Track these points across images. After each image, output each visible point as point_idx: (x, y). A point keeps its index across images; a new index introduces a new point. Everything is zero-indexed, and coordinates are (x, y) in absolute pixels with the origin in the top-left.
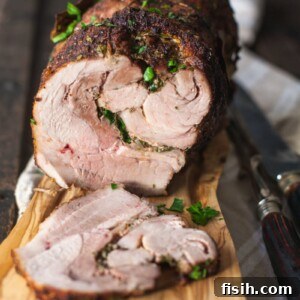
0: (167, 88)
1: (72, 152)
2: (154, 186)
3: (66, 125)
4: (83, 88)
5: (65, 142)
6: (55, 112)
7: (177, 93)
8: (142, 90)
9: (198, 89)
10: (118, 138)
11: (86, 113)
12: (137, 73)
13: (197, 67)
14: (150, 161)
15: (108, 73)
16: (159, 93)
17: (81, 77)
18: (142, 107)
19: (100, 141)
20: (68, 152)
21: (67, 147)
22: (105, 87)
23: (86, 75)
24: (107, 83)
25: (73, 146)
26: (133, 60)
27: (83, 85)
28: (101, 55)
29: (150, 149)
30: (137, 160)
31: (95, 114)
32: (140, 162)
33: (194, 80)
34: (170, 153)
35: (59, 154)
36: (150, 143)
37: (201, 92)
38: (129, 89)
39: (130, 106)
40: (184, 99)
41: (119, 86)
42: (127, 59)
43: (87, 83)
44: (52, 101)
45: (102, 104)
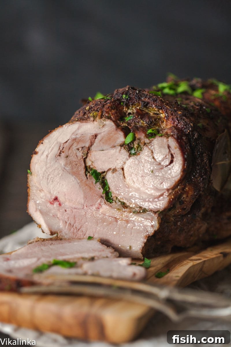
0: (145, 153)
1: (60, 204)
2: (130, 247)
3: (57, 179)
4: (74, 147)
5: (55, 194)
6: (48, 165)
7: (153, 158)
8: (124, 153)
9: (172, 157)
10: (102, 197)
11: (75, 170)
12: (120, 138)
13: (172, 136)
14: (127, 222)
15: (96, 136)
16: (138, 157)
17: (74, 137)
18: (123, 169)
19: (85, 197)
20: (56, 204)
21: (56, 199)
22: (93, 148)
23: (78, 136)
24: (95, 144)
25: (61, 199)
26: (118, 126)
27: (75, 144)
28: (92, 119)
29: (127, 210)
30: (116, 219)
31: (83, 171)
32: (119, 222)
33: (169, 147)
34: (145, 215)
35: (49, 204)
36: (128, 204)
37: (175, 159)
38: (113, 151)
39: (112, 167)
40: (160, 164)
41: (105, 147)
42: (113, 124)
43: (78, 143)
44: (47, 156)
45: (89, 163)
